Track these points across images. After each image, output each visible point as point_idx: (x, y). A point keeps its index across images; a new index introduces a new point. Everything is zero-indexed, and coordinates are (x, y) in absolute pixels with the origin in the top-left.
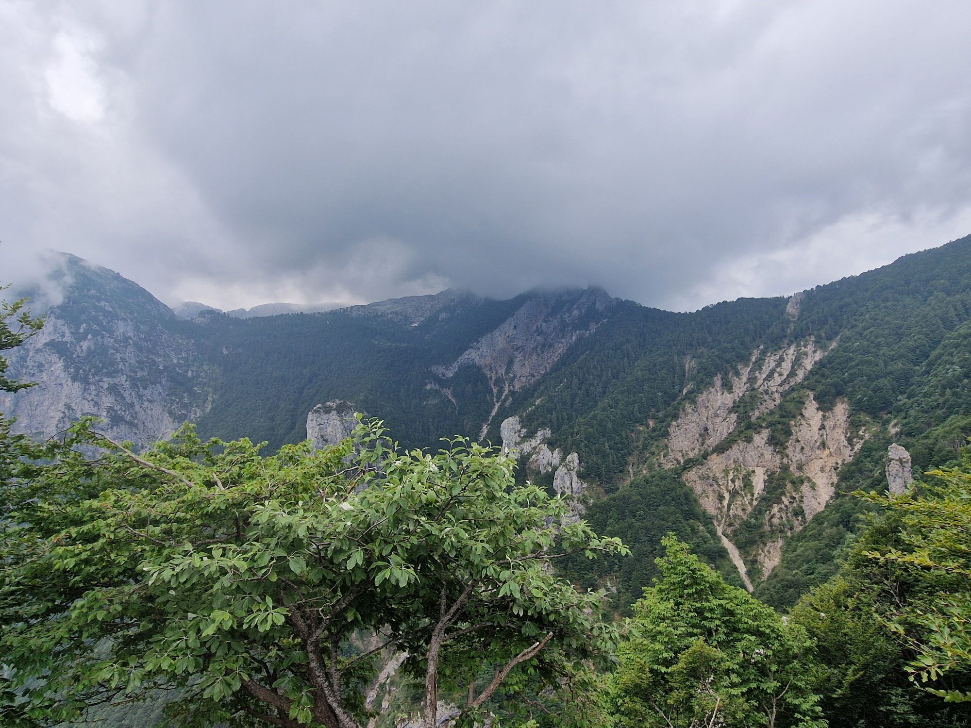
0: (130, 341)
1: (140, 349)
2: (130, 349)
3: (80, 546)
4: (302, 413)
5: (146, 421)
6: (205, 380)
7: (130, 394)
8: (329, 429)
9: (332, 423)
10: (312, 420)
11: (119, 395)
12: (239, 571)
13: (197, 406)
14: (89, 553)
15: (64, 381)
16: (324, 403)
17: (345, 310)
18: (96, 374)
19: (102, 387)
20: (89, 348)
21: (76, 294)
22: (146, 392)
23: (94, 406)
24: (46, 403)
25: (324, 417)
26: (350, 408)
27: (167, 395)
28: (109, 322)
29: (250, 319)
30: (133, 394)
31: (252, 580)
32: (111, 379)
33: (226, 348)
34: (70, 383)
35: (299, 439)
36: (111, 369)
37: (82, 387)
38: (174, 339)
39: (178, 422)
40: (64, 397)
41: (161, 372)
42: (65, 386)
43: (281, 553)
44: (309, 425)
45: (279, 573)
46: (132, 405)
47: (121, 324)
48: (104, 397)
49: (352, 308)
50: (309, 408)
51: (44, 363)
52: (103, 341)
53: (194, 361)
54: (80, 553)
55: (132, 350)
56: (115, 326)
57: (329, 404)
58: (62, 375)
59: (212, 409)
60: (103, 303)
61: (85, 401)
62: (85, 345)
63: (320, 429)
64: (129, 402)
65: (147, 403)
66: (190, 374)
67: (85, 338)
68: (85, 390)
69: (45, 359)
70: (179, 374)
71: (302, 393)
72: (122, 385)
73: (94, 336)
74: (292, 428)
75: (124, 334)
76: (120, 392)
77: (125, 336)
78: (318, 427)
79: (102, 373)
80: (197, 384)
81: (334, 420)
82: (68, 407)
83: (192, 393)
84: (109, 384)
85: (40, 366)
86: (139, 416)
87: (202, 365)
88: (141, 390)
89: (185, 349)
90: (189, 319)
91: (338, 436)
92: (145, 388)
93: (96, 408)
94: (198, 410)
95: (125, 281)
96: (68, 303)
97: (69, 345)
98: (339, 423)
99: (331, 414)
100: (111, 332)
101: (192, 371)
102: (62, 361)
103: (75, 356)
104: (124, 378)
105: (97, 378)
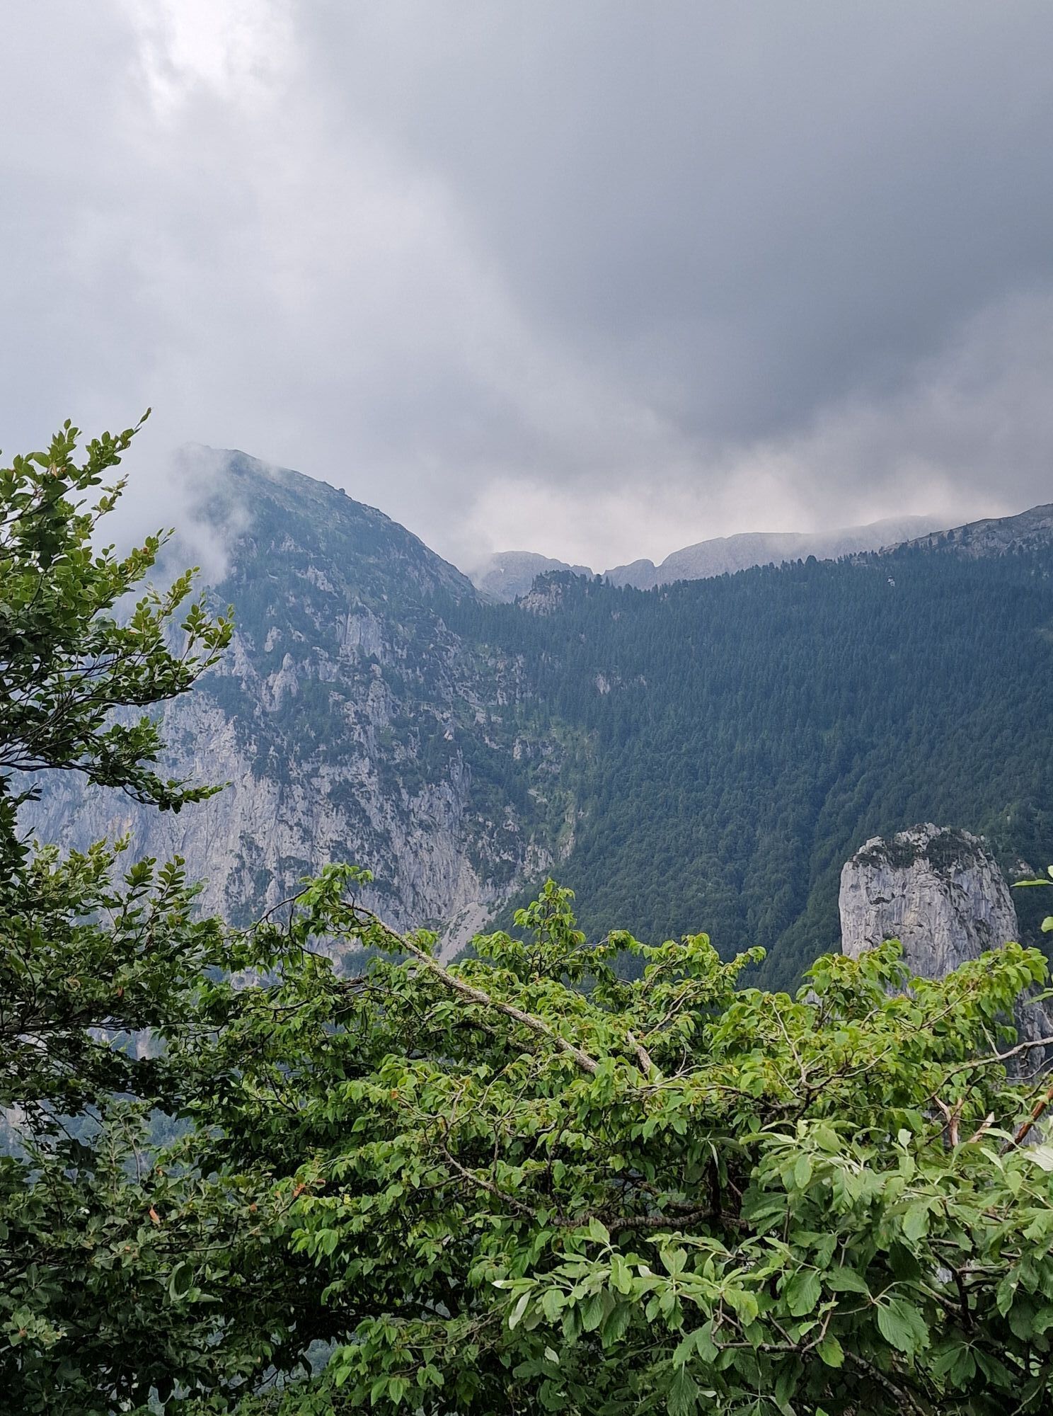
0: (375, 667)
1: (397, 686)
2: (376, 688)
3: (347, 1199)
4: (825, 864)
5: (418, 881)
6: (556, 769)
7: (381, 809)
8: (910, 918)
9: (916, 896)
10: (855, 887)
11: (357, 812)
12: (735, 1319)
13: (537, 842)
14: (366, 1218)
15: (237, 776)
16: (888, 835)
17: (945, 539)
18: (304, 756)
19: (319, 791)
20: (286, 692)
21: (254, 554)
22: (416, 801)
23: (303, 840)
24: (203, 833)
25: (894, 877)
26: (973, 850)
27: (465, 810)
28: (328, 619)
29: (665, 588)
30: (387, 807)
31: (773, 1351)
32: (337, 770)
33: (608, 676)
34: (249, 781)
35: (817, 944)
36: (336, 742)
37: (276, 790)
38: (477, 656)
39: (495, 884)
40: (238, 819)
41: (450, 749)
42: (240, 790)
43: (848, 1281)
44: (847, 901)
45: (845, 1342)
46: (385, 838)
47: (353, 622)
48: (323, 818)
49: (967, 529)
50: (844, 851)
51: (195, 731)
52: (317, 672)
53: (527, 715)
54: (347, 1218)
55: (381, 692)
56: (340, 630)
57: (904, 836)
58: (233, 762)
59: (576, 850)
60: (311, 573)
61: (282, 827)
62: (278, 681)
63: (880, 915)
64: (379, 829)
65: (419, 832)
66: (517, 754)
67: (276, 666)
68: (283, 798)
69: (198, 721)
70: (491, 753)
71: (822, 803)
72: (362, 785)
73: (297, 657)
74: (795, 911)
75: (360, 649)
76: (357, 803)
77: (362, 656)
78: (874, 907)
79: (318, 756)
80: (536, 778)
81: (922, 886)
82: (249, 843)
83: (524, 806)
84: (332, 782)
85: (189, 738)
86: (403, 866)
87: (546, 726)
88: (405, 796)
89: (503, 685)
90: (509, 600)
91: (937, 940)
92: (414, 793)
93: (308, 844)
94: (542, 853)
95: (358, 508)
96: (239, 578)
97: (243, 686)
98: (938, 898)
99: (913, 870)
100: (332, 646)
101: (523, 742)
102: (231, 726)
103: (257, 712)
104: (365, 766)
105: (307, 767)
